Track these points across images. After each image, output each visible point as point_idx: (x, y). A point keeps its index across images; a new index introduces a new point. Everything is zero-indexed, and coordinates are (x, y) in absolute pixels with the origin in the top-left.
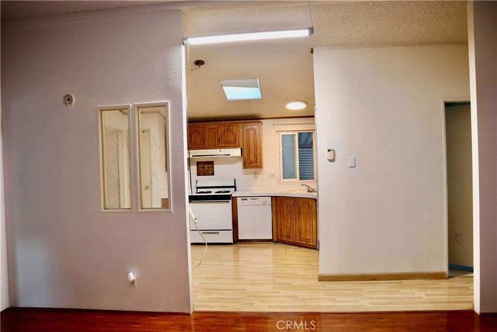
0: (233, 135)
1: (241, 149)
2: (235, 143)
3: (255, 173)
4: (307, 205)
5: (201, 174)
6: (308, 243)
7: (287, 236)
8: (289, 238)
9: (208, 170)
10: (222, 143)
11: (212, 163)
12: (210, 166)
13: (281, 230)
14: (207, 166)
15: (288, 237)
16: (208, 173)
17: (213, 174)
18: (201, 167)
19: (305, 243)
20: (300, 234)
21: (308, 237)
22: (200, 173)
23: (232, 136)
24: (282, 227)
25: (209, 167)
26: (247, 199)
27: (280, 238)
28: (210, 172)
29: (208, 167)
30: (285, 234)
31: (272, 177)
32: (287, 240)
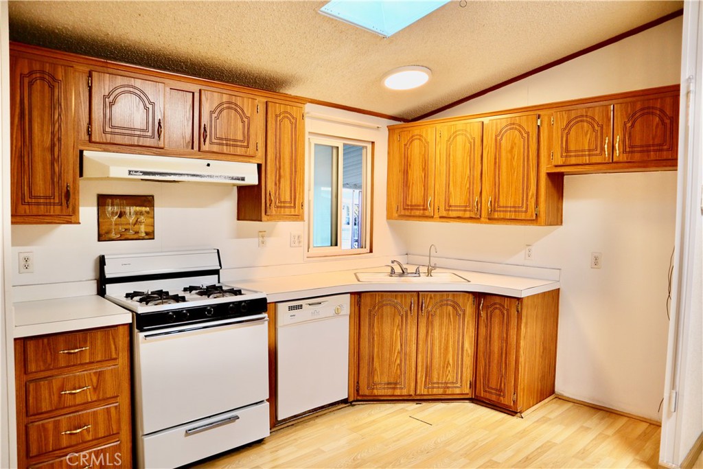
0: (243, 122)
1: (259, 166)
2: (247, 147)
3: (262, 234)
4: (450, 308)
5: (113, 235)
6: (449, 391)
7: (388, 384)
8: (394, 388)
9: (136, 223)
10: (211, 143)
11: (146, 201)
12: (144, 209)
13: (371, 372)
14: (134, 209)
15: (394, 385)
16: (137, 233)
17: (150, 235)
18: (113, 214)
19: (441, 391)
20: (428, 373)
21: (450, 378)
22: (108, 232)
23: (240, 125)
24: (376, 364)
25: (141, 213)
26: (300, 307)
27: (367, 392)
28: (143, 229)
29: (136, 213)
30: (385, 380)
31: (297, 244)
32: (389, 392)
